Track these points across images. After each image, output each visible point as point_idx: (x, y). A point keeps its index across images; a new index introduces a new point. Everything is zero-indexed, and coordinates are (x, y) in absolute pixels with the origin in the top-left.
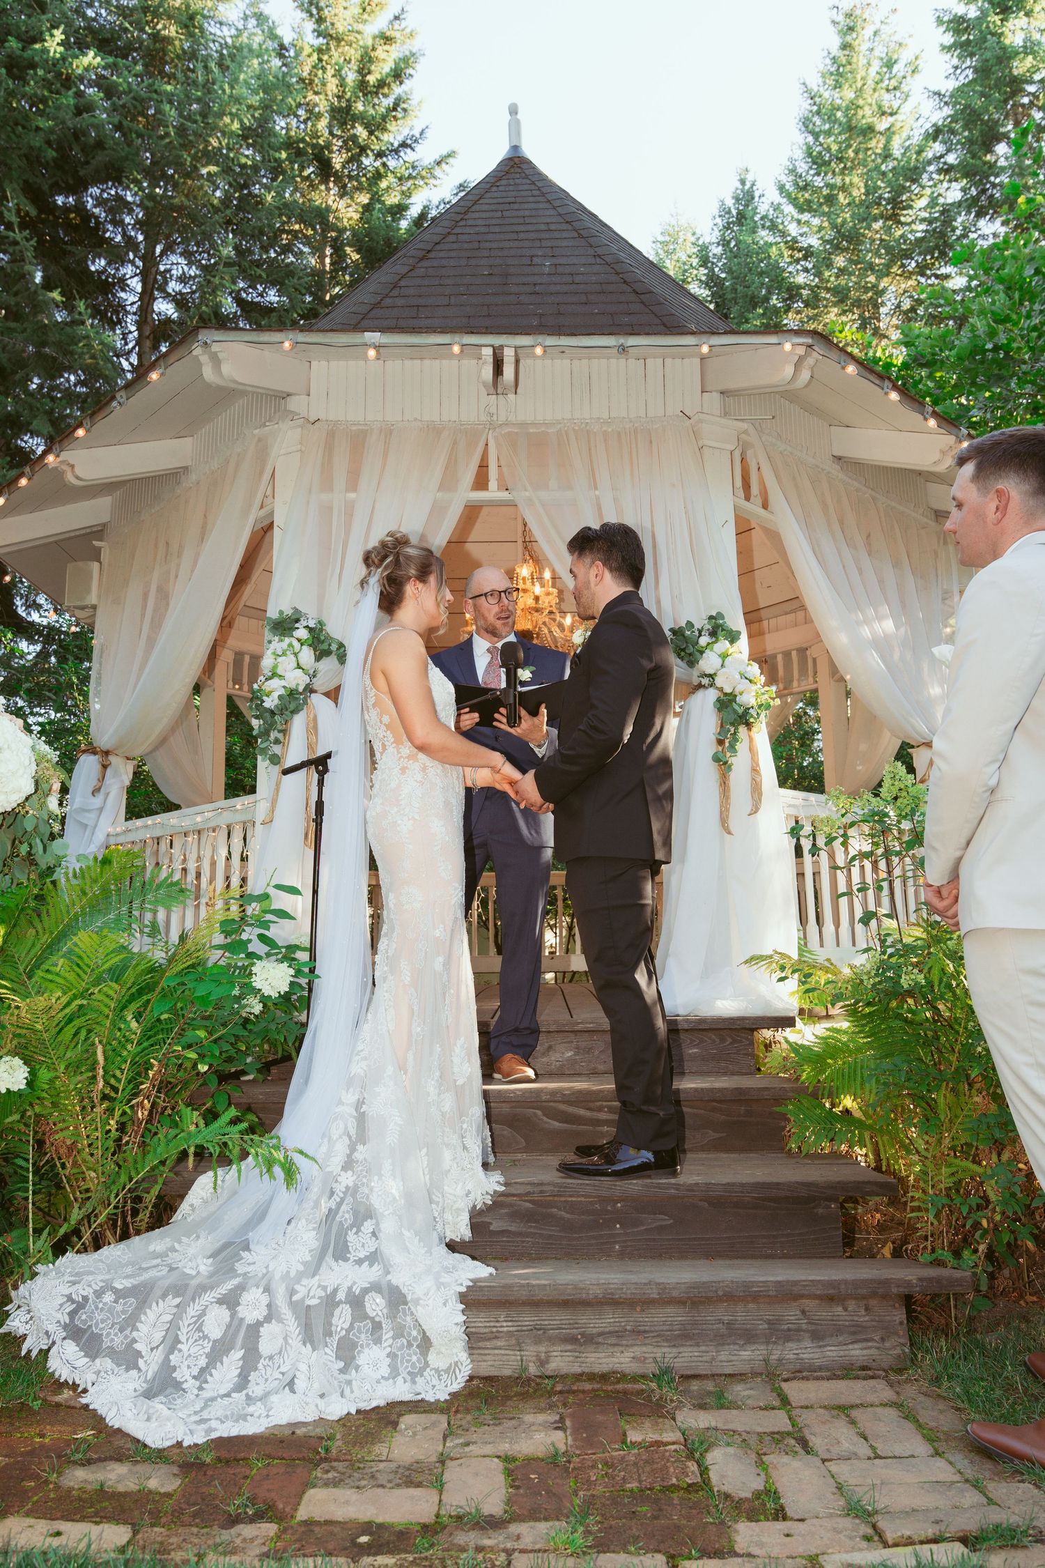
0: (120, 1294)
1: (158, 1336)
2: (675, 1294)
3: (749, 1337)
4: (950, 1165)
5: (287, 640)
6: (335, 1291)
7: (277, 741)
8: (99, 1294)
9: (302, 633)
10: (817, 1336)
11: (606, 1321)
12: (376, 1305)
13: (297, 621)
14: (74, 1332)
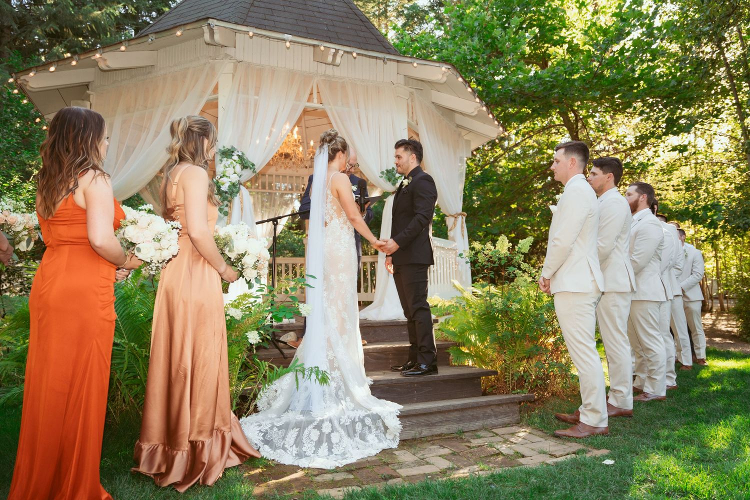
0: (280, 428)
1: (292, 441)
2: (458, 408)
3: (478, 419)
4: (517, 364)
5: (230, 161)
6: (355, 418)
7: (227, 206)
8: (271, 428)
9: (235, 157)
10: (496, 416)
11: (439, 418)
12: (368, 421)
13: (233, 152)
14: (267, 442)
